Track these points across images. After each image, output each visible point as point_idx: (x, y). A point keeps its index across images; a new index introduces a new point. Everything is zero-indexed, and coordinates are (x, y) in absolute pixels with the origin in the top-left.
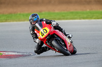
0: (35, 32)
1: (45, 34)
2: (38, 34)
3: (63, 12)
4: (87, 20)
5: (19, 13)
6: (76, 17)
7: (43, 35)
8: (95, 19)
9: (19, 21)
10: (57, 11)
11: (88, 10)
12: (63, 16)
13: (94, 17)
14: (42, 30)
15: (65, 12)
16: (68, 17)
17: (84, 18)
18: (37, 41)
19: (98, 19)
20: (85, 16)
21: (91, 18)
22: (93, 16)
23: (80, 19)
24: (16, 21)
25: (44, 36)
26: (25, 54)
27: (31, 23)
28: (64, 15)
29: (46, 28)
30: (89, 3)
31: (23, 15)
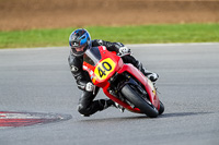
0: (85, 68)
1: (108, 73)
2: (91, 73)
3: (128, 26)
4: (179, 44)
5: (34, 28)
6: (156, 37)
7: (104, 74)
8: (197, 41)
9: (35, 45)
10: (114, 25)
11: (182, 23)
12: (128, 35)
13: (195, 38)
14: (99, 65)
15: (134, 26)
16: (140, 37)
17: (173, 40)
18: (89, 87)
19: (205, 41)
20: (176, 35)
21: (189, 40)
22: (192, 35)
23: (165, 42)
24: (28, 46)
25: (104, 78)
26: (48, 117)
27: (74, 49)
28: (130, 33)
29: (108, 60)
30: (184, 7)
31: (43, 34)
